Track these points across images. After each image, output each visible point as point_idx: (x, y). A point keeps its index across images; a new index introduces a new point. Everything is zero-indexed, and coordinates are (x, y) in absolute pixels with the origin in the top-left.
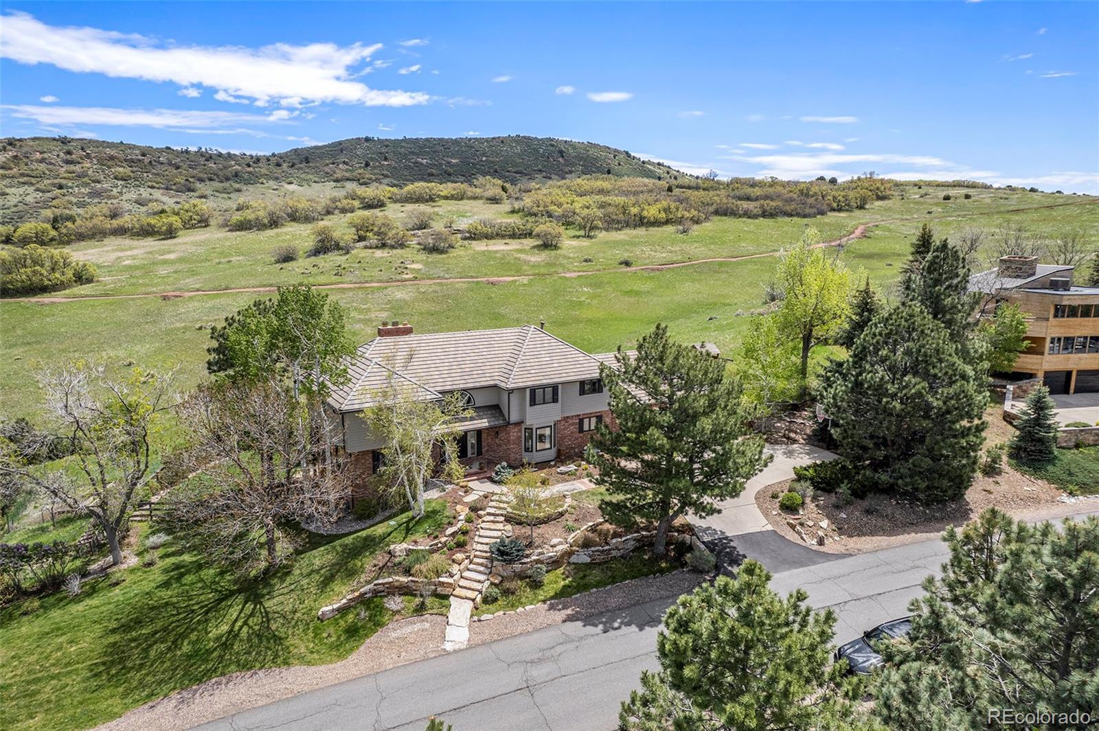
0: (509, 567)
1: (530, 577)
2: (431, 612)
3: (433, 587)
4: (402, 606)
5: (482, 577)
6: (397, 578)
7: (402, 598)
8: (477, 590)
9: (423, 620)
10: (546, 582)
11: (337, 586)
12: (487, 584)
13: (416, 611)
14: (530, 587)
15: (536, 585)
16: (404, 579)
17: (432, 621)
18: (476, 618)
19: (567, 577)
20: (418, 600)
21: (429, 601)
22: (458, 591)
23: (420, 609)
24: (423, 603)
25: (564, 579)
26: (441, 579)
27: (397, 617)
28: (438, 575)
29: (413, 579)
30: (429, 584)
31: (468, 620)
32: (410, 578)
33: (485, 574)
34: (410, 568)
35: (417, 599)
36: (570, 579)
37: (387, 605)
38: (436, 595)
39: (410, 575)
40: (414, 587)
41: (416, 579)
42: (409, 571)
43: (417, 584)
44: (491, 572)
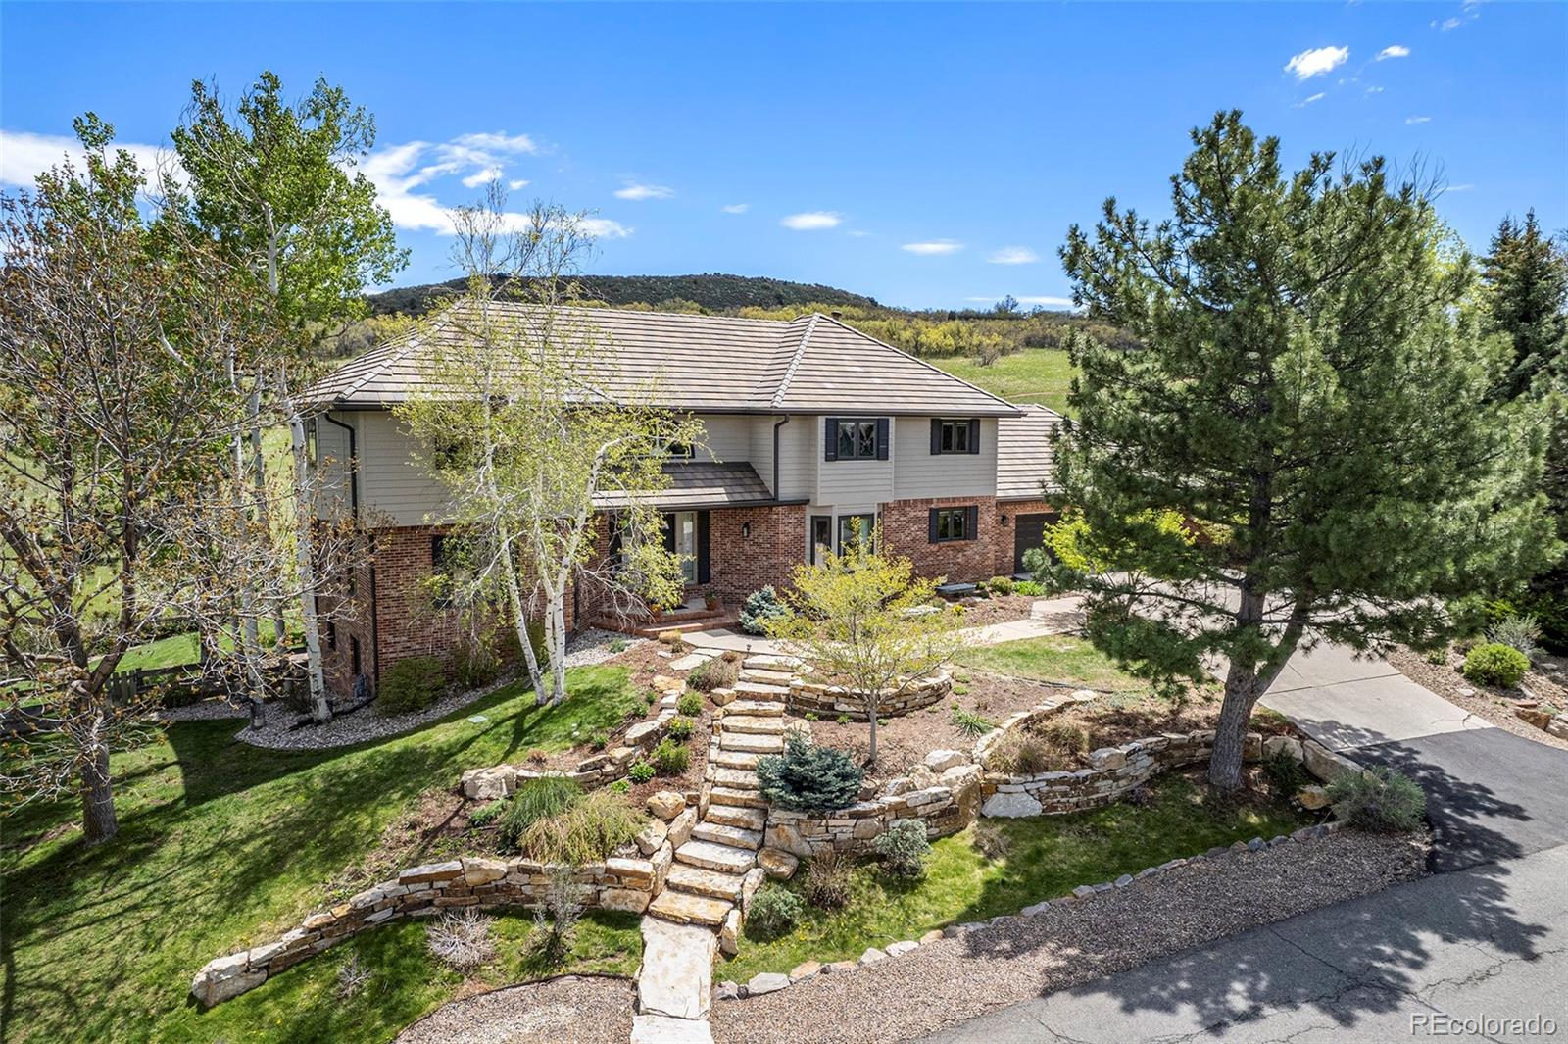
0: (818, 829)
1: (881, 858)
2: (579, 967)
3: (589, 889)
4: (487, 948)
5: (739, 860)
6: (477, 860)
7: (489, 923)
8: (725, 898)
9: (555, 998)
10: (928, 870)
11: (283, 892)
12: (754, 877)
13: (531, 965)
14: (887, 886)
15: (902, 879)
16: (499, 865)
17: (582, 1000)
18: (730, 987)
19: (990, 856)
20: (538, 931)
21: (575, 934)
22: (666, 901)
23: (546, 961)
24: (555, 939)
25: (984, 864)
26: (614, 863)
27: (467, 987)
28: (605, 849)
29: (526, 862)
30: (576, 876)
31: (706, 994)
32: (516, 861)
33: (747, 849)
34: (518, 830)
35: (536, 928)
36: (1001, 862)
37: (435, 947)
38: (596, 913)
39: (519, 852)
40: (527, 890)
41: (535, 864)
42: (514, 839)
43: (536, 879)
44: (762, 845)
